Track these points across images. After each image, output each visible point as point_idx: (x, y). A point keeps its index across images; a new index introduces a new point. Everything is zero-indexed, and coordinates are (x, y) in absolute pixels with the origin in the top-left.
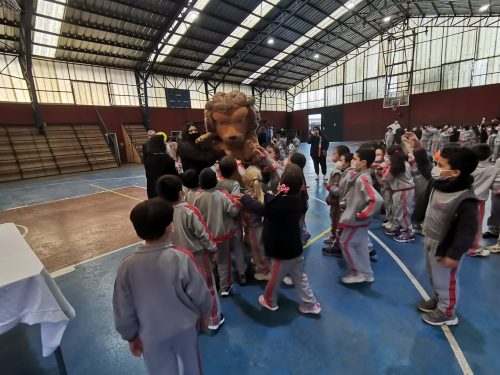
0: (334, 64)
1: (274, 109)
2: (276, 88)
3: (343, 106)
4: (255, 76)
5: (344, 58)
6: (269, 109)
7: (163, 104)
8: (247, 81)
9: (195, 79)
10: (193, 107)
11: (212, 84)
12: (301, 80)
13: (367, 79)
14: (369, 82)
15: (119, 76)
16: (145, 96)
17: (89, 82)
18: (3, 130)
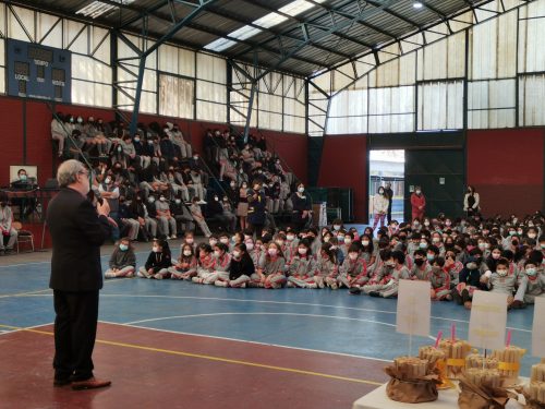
0: (442, 28)
1: (276, 127)
2: (284, 71)
3: (464, 134)
4: (245, 32)
5: (467, 17)
6: (264, 125)
8: (220, 44)
9: (88, 21)
10: (74, 100)
11: (136, 41)
12: (352, 58)
13: (526, 74)
14: (531, 81)
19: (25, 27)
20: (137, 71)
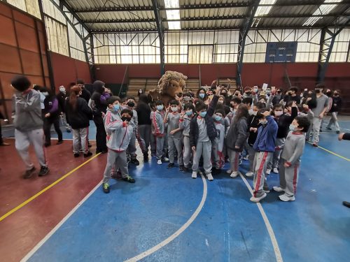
7: (262, 59)
9: (309, 28)
15: (224, 37)
16: (241, 53)
17: (200, 45)
18: (145, 81)
19: (276, 37)
20: (330, 44)
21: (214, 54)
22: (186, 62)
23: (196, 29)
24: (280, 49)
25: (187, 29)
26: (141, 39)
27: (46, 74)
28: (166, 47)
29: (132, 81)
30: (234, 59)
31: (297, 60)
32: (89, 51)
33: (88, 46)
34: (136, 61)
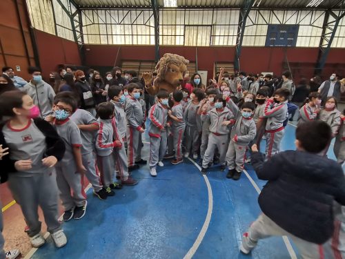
7: (261, 42)
9: (313, 9)
15: (224, 17)
16: (241, 36)
17: (198, 26)
18: (138, 64)
19: (278, 18)
20: (333, 28)
21: (212, 36)
22: (182, 44)
23: (194, 7)
24: (281, 32)
25: (184, 7)
26: (134, 17)
27: (31, 54)
28: (160, 27)
29: (124, 64)
30: (232, 42)
31: (298, 45)
32: (78, 29)
33: (76, 24)
34: (128, 42)
